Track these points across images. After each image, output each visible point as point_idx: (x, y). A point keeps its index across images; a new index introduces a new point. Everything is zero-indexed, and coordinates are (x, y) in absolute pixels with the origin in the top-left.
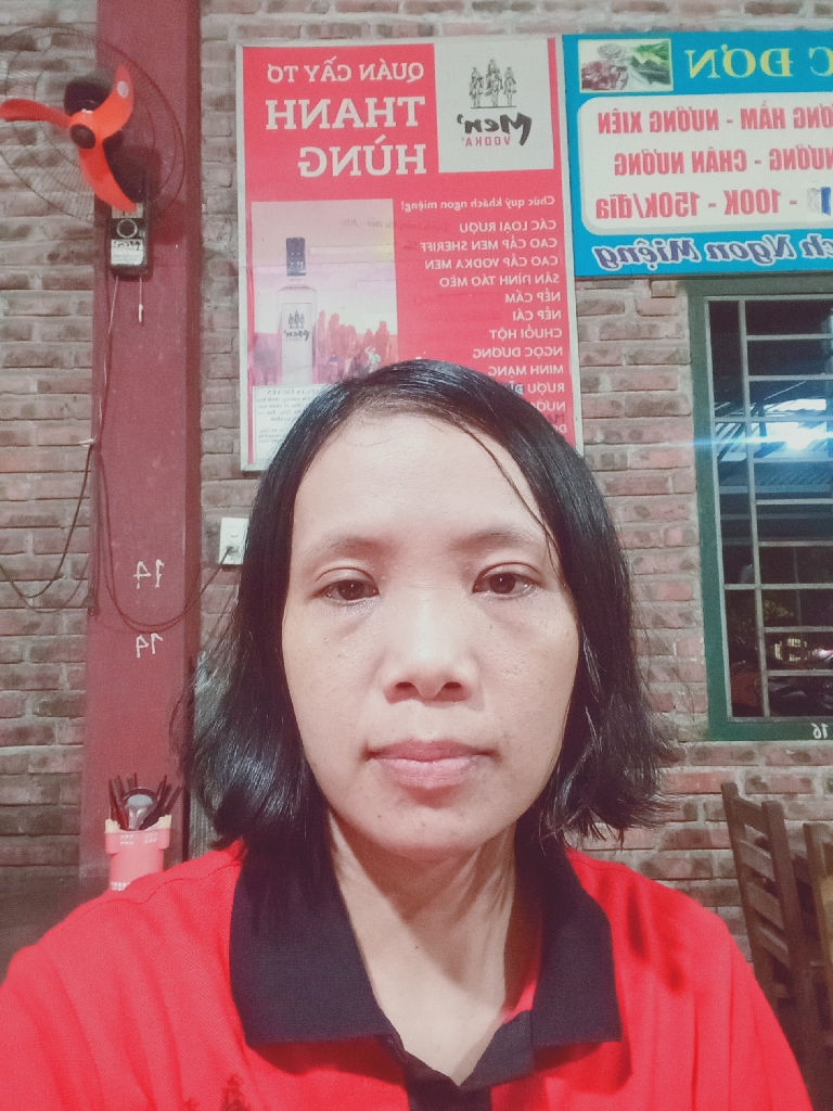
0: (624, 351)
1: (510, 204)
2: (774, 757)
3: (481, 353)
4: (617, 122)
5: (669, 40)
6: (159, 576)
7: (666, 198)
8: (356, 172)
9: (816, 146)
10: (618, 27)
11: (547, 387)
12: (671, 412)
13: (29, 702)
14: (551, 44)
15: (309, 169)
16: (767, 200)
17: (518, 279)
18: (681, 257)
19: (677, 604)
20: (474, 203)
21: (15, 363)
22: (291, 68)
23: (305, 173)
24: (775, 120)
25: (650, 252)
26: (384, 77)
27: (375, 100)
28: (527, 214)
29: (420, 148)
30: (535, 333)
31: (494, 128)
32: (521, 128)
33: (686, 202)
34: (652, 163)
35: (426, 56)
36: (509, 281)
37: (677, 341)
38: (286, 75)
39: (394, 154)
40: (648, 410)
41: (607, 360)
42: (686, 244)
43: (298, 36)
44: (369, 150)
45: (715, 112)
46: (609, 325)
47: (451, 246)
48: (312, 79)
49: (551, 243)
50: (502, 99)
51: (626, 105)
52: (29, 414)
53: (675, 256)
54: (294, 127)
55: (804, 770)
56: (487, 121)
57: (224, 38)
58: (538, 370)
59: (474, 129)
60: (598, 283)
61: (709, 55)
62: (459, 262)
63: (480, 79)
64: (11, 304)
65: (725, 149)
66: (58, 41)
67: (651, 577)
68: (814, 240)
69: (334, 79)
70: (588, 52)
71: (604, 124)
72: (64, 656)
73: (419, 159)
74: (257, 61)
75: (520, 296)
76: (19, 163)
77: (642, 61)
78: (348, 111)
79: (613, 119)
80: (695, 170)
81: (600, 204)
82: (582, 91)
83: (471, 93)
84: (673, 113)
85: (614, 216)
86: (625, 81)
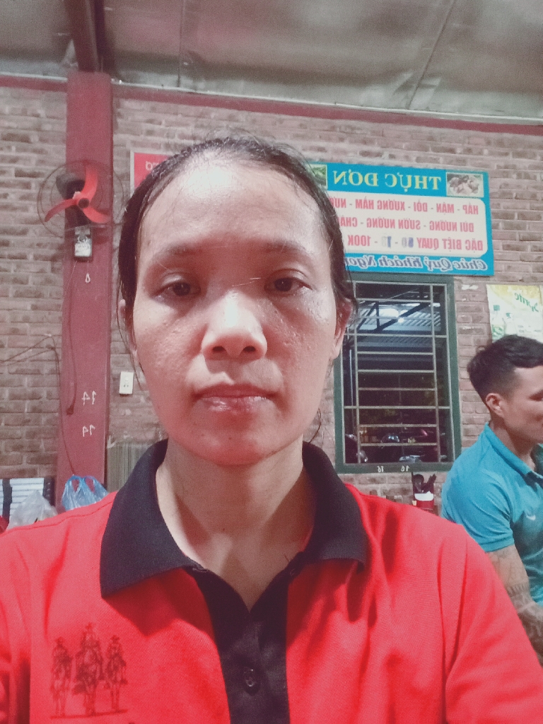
2: (362, 481)
5: (326, 166)
6: (94, 399)
9: (385, 218)
13: (25, 458)
16: (364, 240)
21: (19, 295)
24: (369, 205)
43: (160, 148)
45: (345, 200)
52: (26, 320)
55: (374, 486)
57: (124, 145)
61: (343, 174)
64: (18, 266)
65: (348, 216)
66: (42, 140)
68: (384, 258)
72: (43, 435)
74: (140, 159)
76: (23, 198)
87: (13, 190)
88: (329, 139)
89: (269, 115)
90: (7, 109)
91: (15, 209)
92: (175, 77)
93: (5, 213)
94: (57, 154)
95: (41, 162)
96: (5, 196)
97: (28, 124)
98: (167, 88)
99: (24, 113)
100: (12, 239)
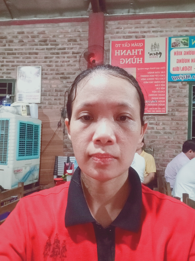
0: (176, 95)
1: (157, 68)
3: (151, 95)
4: (178, 53)
5: (189, 38)
7: (186, 67)
8: (130, 63)
10: (179, 35)
11: (162, 101)
12: (184, 106)
14: (166, 39)
15: (122, 63)
17: (158, 82)
18: (188, 78)
19: (183, 140)
20: (150, 68)
22: (120, 44)
23: (121, 63)
25: (182, 77)
26: (136, 46)
27: (134, 50)
28: (160, 70)
29: (141, 58)
30: (160, 92)
31: (155, 54)
32: (160, 54)
33: (189, 68)
34: (184, 61)
35: (143, 42)
36: (156, 82)
37: (186, 93)
38: (119, 46)
39: (137, 60)
40: (180, 105)
41: (173, 96)
42: (189, 76)
43: (121, 38)
44: (132, 59)
46: (174, 90)
47: (146, 76)
48: (123, 46)
49: (164, 75)
50: (157, 49)
51: (179, 50)
53: (187, 78)
54: (120, 55)
56: (154, 53)
57: (108, 39)
58: (160, 98)
59: (151, 55)
60: (172, 82)
62: (147, 79)
63: (153, 46)
66: (80, 40)
67: (178, 135)
69: (127, 46)
70: (173, 40)
71: (175, 54)
73: (141, 60)
74: (114, 43)
75: (158, 85)
76: (74, 62)
77: (183, 41)
78: (129, 52)
79: (177, 53)
80: (192, 62)
81: (173, 69)
82: (172, 48)
83: (151, 48)
84: (188, 51)
85: (176, 71)
86: (180, 46)
87: (71, 59)
88: (190, 26)
89: (164, 19)
90: (70, 31)
91: (72, 66)
92: (127, 10)
93: (69, 67)
94: (85, 45)
95: (80, 48)
96: (69, 61)
97: (76, 35)
98: (124, 14)
99: (75, 31)
100: (71, 76)
